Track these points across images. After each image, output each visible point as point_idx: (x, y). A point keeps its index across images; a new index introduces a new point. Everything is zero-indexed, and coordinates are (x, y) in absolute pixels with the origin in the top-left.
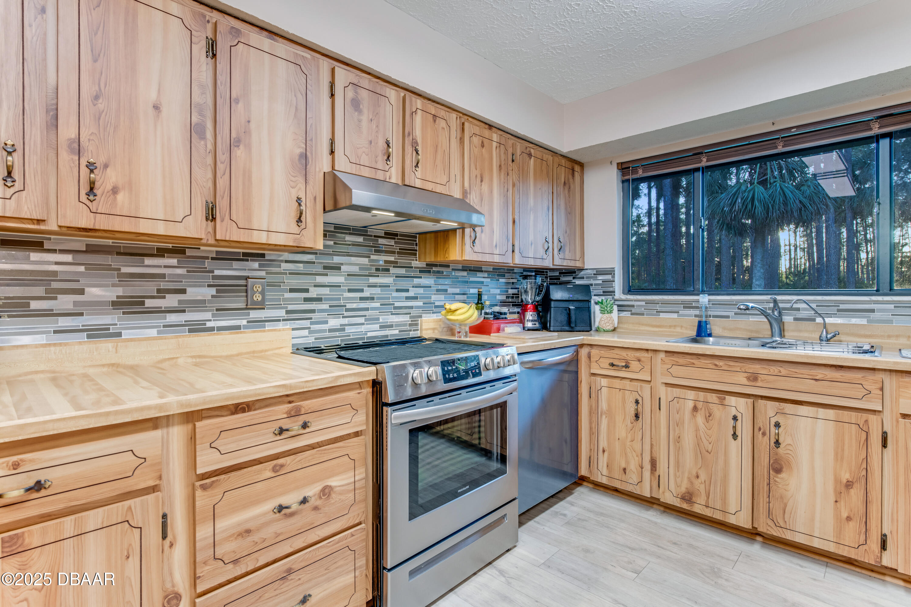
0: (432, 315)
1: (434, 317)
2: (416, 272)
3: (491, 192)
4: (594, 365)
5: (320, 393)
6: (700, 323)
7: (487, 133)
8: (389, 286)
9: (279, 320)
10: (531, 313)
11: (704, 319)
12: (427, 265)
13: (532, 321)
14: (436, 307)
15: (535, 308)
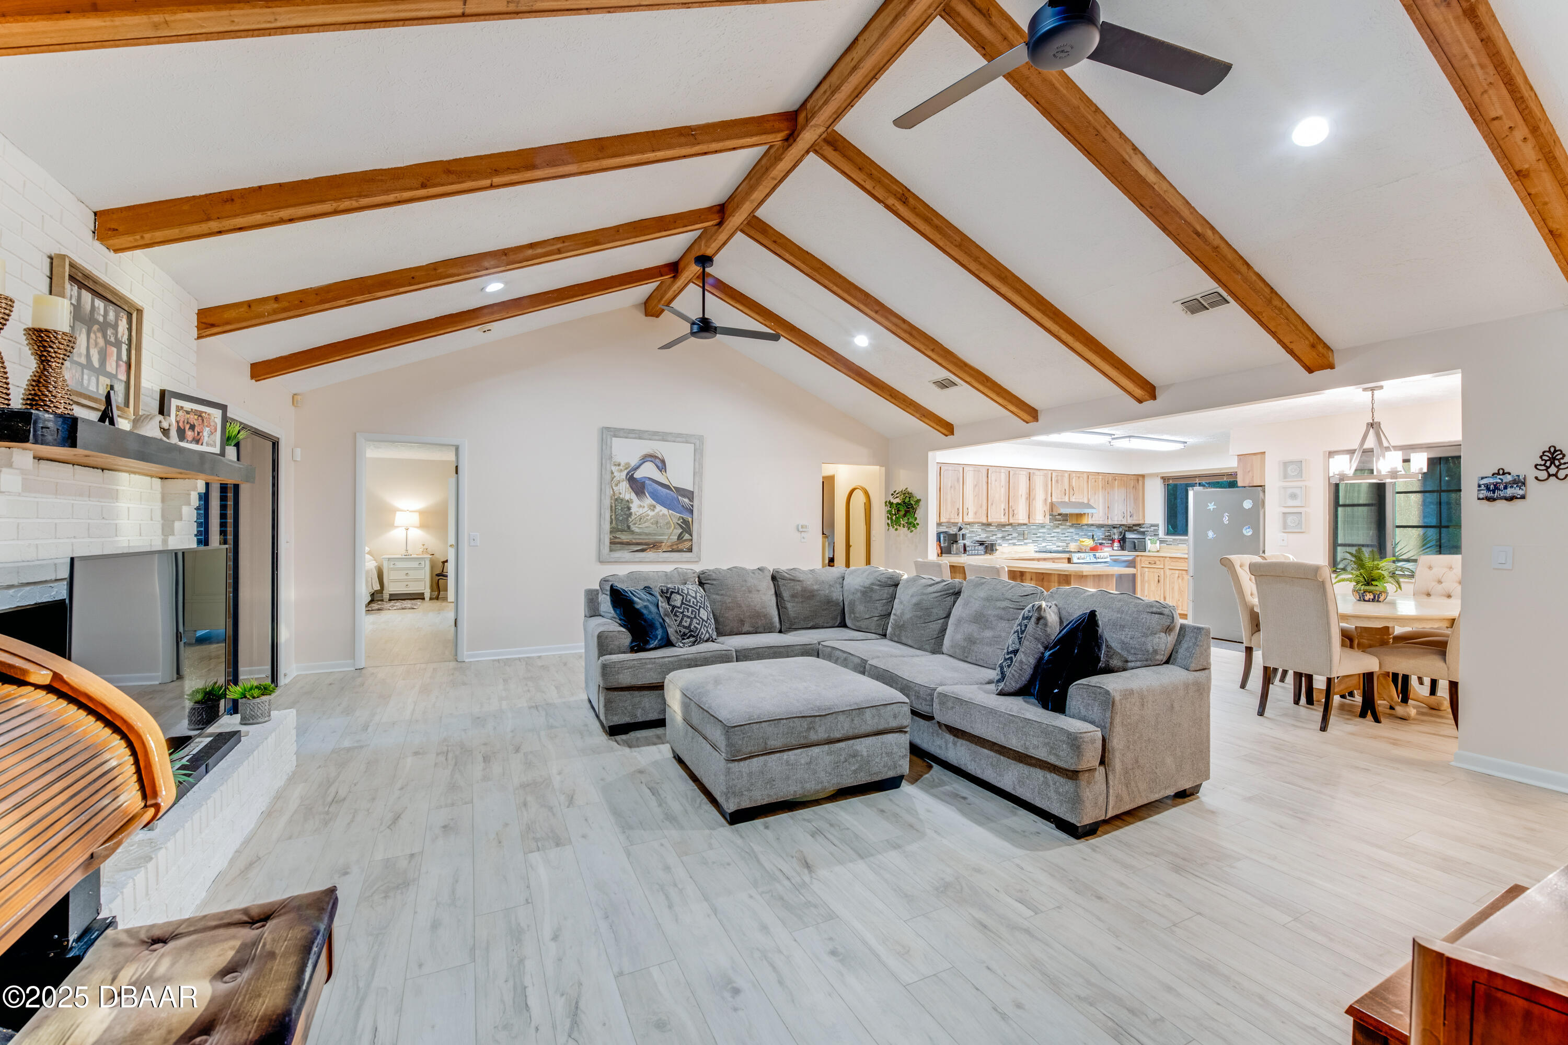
0: (1074, 543)
2: (1068, 527)
3: (1099, 498)
4: (1143, 563)
7: (1097, 477)
8: (1060, 532)
10: (1116, 543)
12: (1072, 525)
13: (1117, 547)
14: (1075, 540)
15: (1119, 541)
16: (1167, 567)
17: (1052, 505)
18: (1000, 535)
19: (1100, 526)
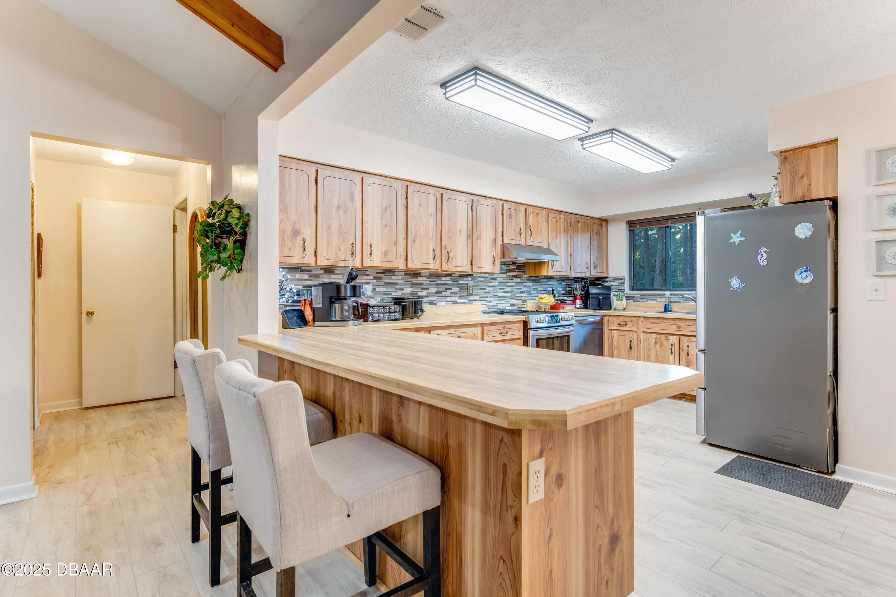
0: (531, 300)
1: (532, 301)
2: (524, 280)
3: (560, 242)
4: (611, 325)
6: (666, 305)
7: (558, 216)
8: (514, 287)
9: (477, 301)
10: (579, 300)
11: (667, 303)
12: (529, 276)
13: (580, 304)
14: (533, 296)
15: (581, 298)
16: (641, 330)
17: (504, 250)
18: (433, 290)
19: (561, 279)
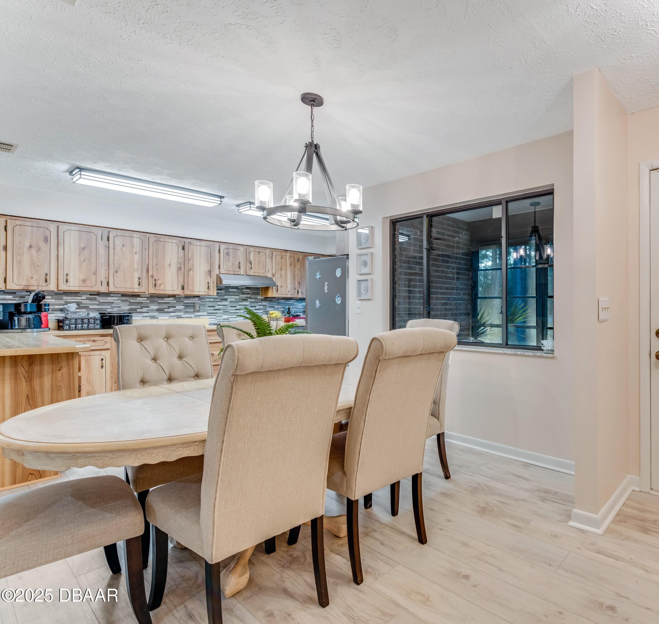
2: (259, 300)
3: (286, 273)
5: (211, 331)
7: (284, 254)
8: (248, 305)
9: (205, 316)
12: (265, 298)
17: (220, 277)
